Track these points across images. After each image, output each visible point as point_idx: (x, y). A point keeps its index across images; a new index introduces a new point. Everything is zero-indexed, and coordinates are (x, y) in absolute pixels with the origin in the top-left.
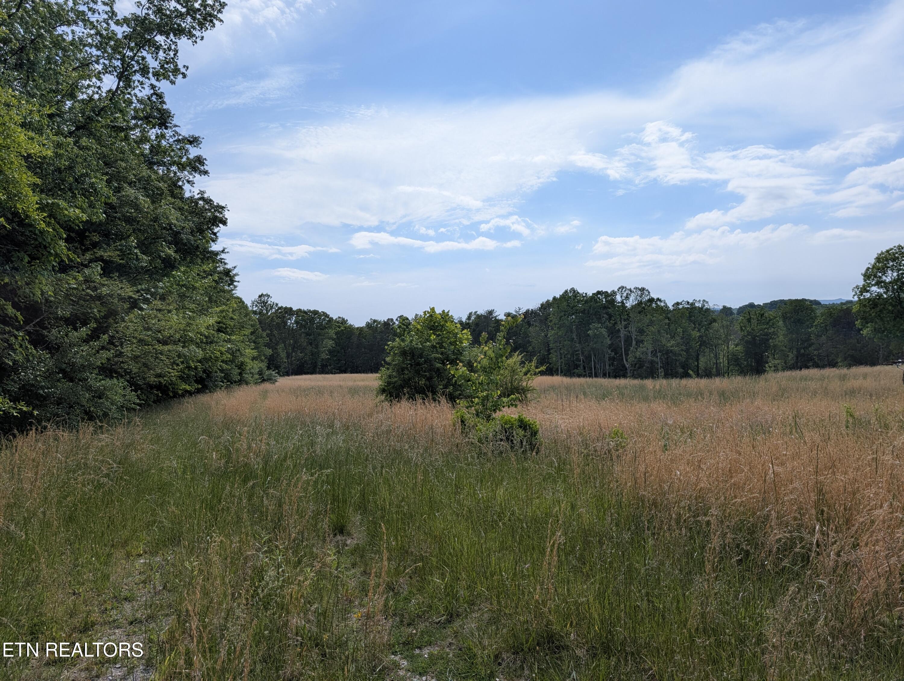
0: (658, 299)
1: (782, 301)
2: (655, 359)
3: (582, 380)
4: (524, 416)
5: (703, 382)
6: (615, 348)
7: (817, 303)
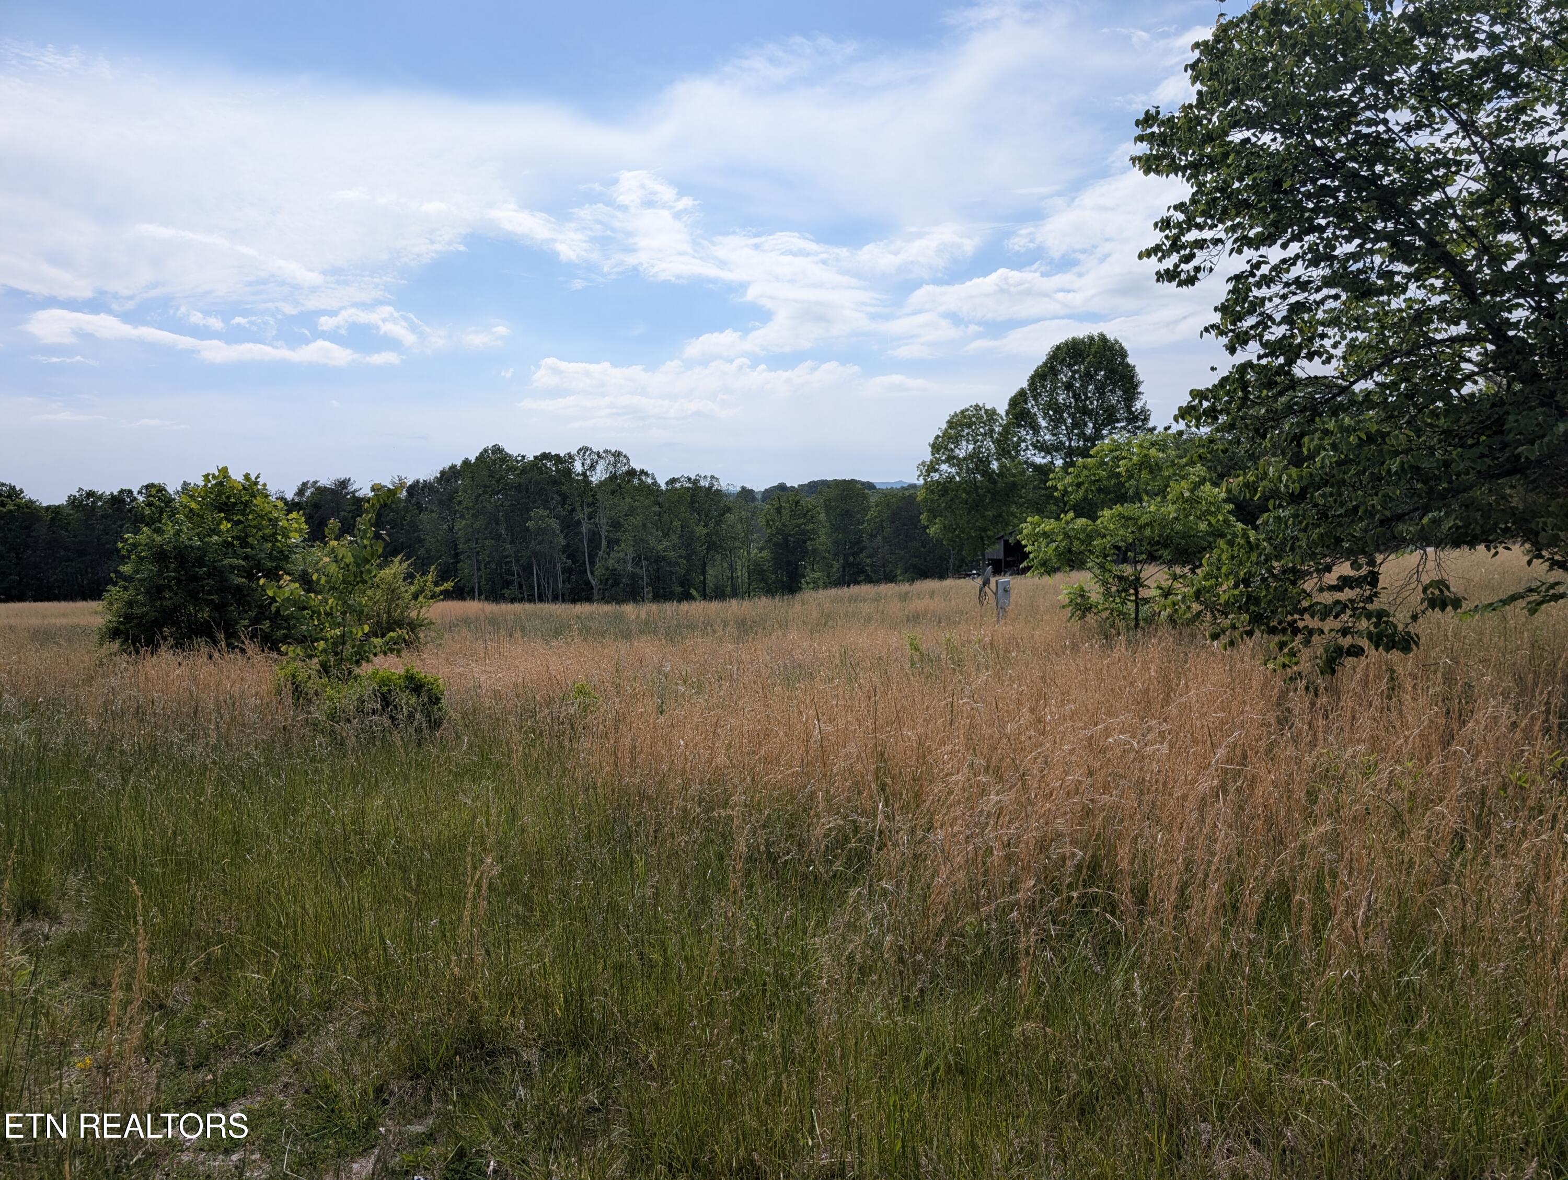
0: (642, 472)
1: (824, 483)
2: (637, 570)
3: (518, 607)
4: (415, 671)
5: (714, 607)
6: (572, 552)
7: (870, 486)
